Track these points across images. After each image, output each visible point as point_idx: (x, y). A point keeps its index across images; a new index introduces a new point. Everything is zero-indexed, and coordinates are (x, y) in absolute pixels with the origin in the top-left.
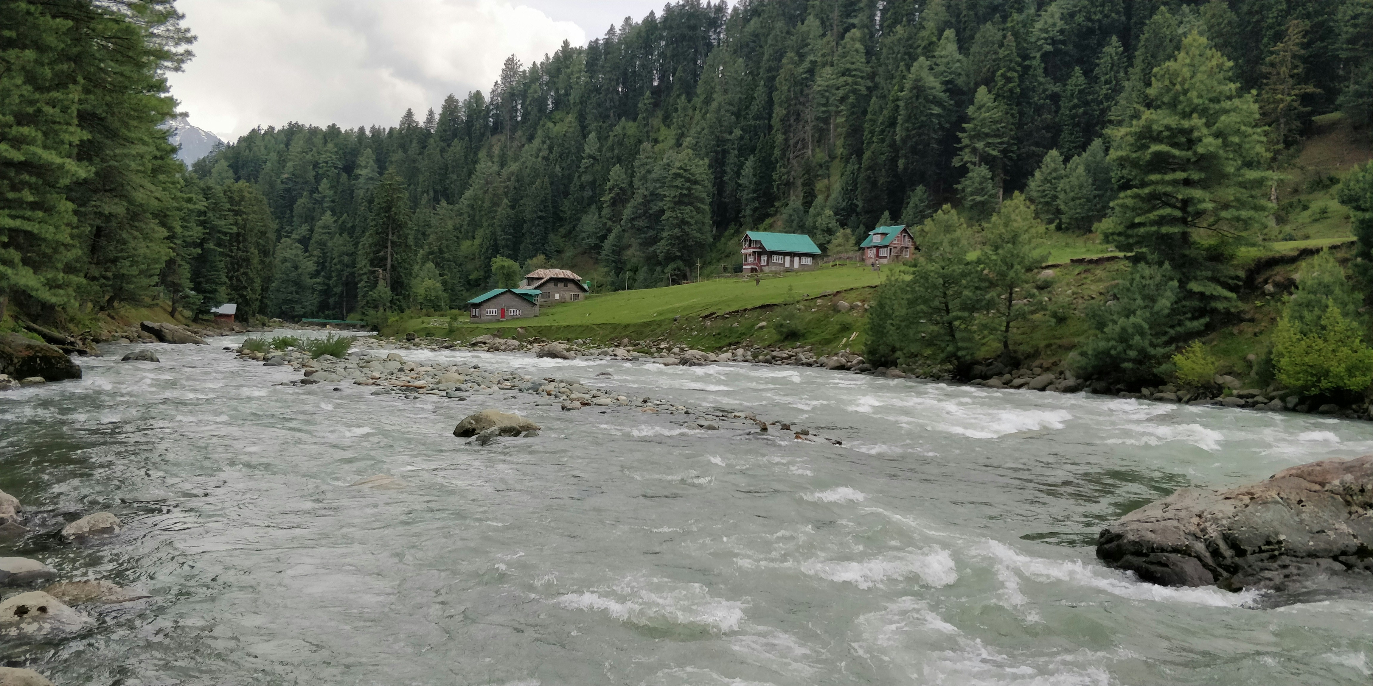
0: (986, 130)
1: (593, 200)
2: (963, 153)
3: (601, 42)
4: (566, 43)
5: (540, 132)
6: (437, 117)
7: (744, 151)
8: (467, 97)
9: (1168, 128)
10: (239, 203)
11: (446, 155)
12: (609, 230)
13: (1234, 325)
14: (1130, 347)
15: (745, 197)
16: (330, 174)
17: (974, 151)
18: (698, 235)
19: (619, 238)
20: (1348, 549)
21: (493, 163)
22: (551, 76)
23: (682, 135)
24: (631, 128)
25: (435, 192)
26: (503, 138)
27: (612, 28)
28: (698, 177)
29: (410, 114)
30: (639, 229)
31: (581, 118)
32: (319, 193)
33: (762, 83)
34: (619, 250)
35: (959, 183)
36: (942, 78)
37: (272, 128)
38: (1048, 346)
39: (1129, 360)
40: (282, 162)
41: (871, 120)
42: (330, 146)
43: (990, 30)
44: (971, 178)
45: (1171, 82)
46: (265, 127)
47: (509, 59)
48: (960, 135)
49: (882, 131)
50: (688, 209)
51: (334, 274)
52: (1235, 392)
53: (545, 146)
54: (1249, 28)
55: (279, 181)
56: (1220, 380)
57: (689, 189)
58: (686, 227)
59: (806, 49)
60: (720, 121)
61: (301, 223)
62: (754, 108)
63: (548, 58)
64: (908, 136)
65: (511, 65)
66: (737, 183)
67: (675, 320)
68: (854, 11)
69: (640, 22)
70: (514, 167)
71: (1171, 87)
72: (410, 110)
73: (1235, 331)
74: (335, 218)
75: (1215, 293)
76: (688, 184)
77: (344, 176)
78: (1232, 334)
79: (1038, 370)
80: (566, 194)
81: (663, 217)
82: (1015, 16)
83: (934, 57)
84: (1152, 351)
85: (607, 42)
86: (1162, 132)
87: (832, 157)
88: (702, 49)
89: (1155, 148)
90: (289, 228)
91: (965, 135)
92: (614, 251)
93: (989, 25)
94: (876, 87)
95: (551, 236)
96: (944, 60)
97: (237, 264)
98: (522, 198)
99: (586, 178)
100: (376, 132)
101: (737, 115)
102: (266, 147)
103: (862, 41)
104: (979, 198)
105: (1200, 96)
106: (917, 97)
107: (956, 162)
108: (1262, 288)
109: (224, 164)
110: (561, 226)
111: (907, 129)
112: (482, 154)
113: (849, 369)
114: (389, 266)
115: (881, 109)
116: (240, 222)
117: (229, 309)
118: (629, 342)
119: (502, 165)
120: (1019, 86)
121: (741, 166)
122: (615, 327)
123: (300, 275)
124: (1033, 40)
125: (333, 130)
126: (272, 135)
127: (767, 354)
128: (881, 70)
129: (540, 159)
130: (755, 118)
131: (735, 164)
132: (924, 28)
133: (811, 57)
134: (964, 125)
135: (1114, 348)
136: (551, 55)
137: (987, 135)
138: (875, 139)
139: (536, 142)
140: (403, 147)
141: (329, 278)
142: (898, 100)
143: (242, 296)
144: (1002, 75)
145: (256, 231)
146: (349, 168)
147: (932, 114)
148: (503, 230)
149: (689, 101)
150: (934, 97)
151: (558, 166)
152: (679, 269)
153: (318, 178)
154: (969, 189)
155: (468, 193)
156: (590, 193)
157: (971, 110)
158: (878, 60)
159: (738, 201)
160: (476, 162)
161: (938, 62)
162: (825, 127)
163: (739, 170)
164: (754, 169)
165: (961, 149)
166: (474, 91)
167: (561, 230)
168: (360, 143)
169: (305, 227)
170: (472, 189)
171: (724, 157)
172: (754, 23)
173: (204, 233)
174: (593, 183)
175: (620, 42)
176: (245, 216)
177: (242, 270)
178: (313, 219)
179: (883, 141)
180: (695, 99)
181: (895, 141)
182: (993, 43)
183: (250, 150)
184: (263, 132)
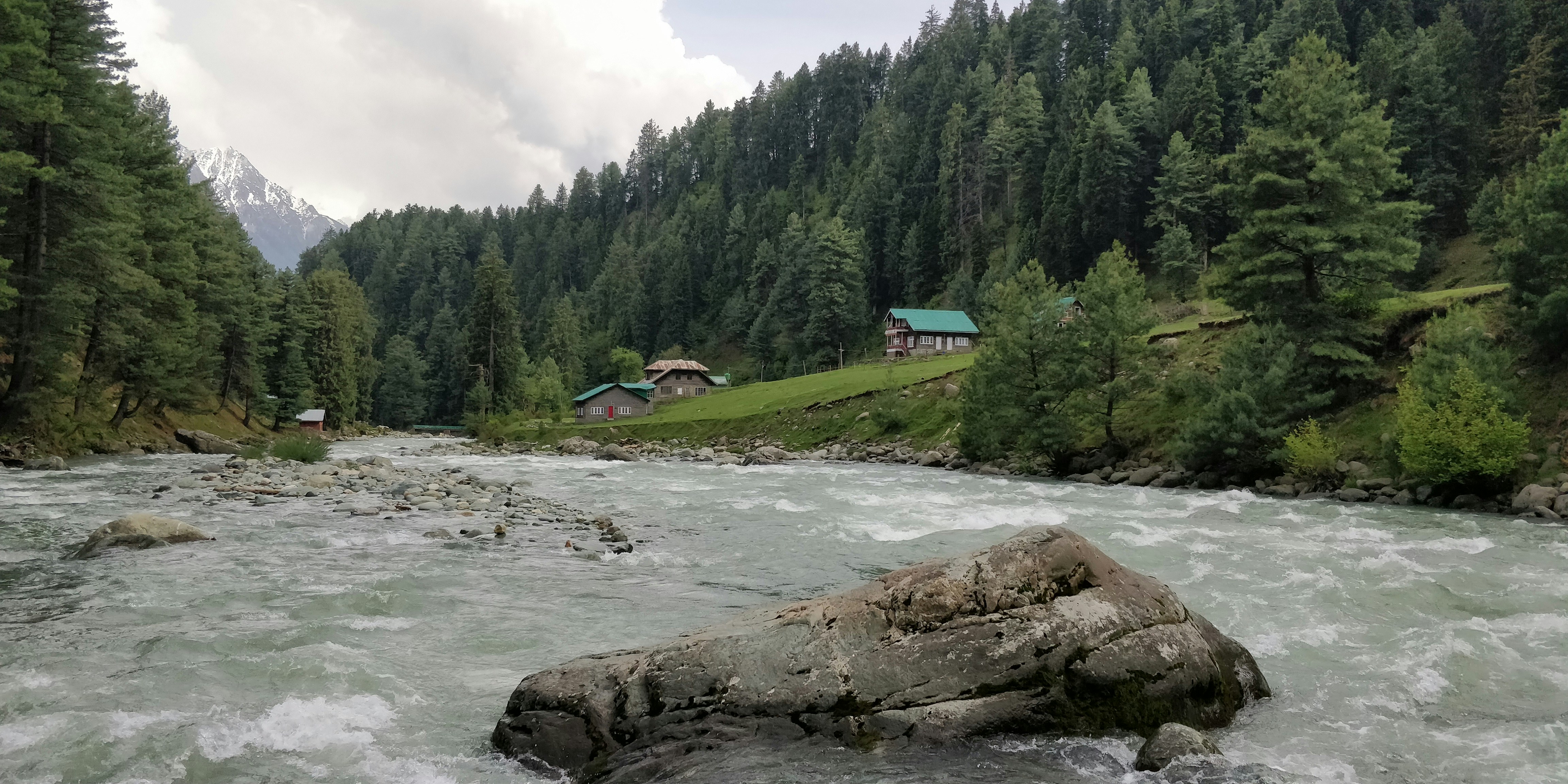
0: (1182, 183)
1: (738, 281)
2: (1156, 211)
3: (749, 101)
4: (710, 104)
5: (680, 207)
6: (568, 193)
7: (907, 218)
8: (601, 170)
9: (1275, 150)
10: (329, 296)
11: (577, 236)
12: (756, 315)
13: (1374, 397)
14: (1233, 428)
15: (908, 271)
16: (450, 260)
17: (1170, 208)
18: (850, 316)
19: (766, 323)
20: (820, 701)
21: (628, 243)
22: (694, 143)
23: (838, 203)
24: (780, 196)
25: (566, 278)
26: (640, 214)
27: (761, 84)
28: (848, 250)
29: (538, 190)
30: (788, 312)
31: (726, 188)
32: (438, 283)
33: (927, 139)
34: (766, 337)
35: (1154, 246)
36: (1131, 125)
37: (388, 212)
38: (1160, 431)
39: (1232, 445)
40: (398, 249)
41: (1049, 177)
42: (451, 229)
43: (1187, 67)
44: (1167, 240)
45: (1282, 95)
46: (381, 211)
47: (647, 125)
48: (1153, 190)
49: (1063, 190)
50: (838, 286)
51: (452, 374)
52: (1360, 482)
53: (686, 221)
54: (1490, 49)
55: (394, 272)
56: (1343, 467)
57: (838, 264)
58: (835, 308)
59: (977, 98)
60: (878, 185)
61: (419, 317)
62: (918, 168)
63: (689, 122)
64: (1091, 193)
65: (649, 131)
66: (899, 255)
67: (779, 413)
68: (1033, 52)
69: (792, 77)
70: (651, 246)
71: (1282, 100)
72: (539, 186)
73: (1373, 404)
74: (455, 311)
75: (1344, 357)
76: (837, 258)
77: (466, 263)
78: (1369, 409)
79: (1146, 461)
80: (709, 274)
81: (810, 297)
82: (1218, 51)
83: (1123, 100)
84: (1262, 433)
85: (755, 100)
86: (1268, 156)
87: (1009, 222)
88: (862, 103)
89: (1261, 177)
90: (404, 323)
91: (1158, 189)
92: (760, 338)
93: (1185, 61)
94: (1056, 138)
95: (691, 323)
96: (1133, 104)
97: (328, 364)
98: (659, 281)
99: (732, 256)
100: (504, 213)
101: (899, 177)
102: (381, 234)
103: (1039, 85)
104: (1176, 264)
105: (1314, 110)
106: (1102, 148)
107: (1149, 222)
108: (1407, 349)
109: (335, 253)
110: (704, 312)
111: (1090, 185)
112: (617, 234)
113: (943, 465)
114: (491, 361)
115: (1062, 163)
116: (330, 316)
117: (317, 415)
118: (728, 440)
119: (638, 245)
120: (1222, 130)
121: (903, 234)
122: (715, 423)
123: (411, 376)
124: (1238, 76)
125: (456, 211)
126: (388, 220)
127: (864, 450)
128: (1061, 118)
129: (679, 236)
130: (919, 180)
131: (896, 234)
132: (1113, 68)
133: (983, 108)
134: (1157, 178)
135: (1214, 429)
136: (694, 119)
137: (1185, 189)
138: (1054, 199)
139: (676, 217)
140: (531, 229)
141: (447, 378)
142: (1081, 152)
143: (333, 400)
144: (1201, 118)
145: (348, 326)
146: (472, 255)
147: (1120, 167)
148: (638, 318)
149: (847, 165)
150: (1122, 147)
151: (699, 244)
152: (828, 355)
153: (437, 267)
154: (1165, 253)
155: (601, 278)
156: (736, 273)
157: (1164, 161)
158: (1058, 106)
159: (900, 275)
160: (610, 242)
161: (1127, 105)
162: (997, 187)
163: (901, 240)
164: (918, 238)
165: (1154, 206)
166: (608, 163)
167: (704, 316)
168: (486, 226)
169: (423, 322)
170: (604, 273)
171: (884, 226)
172: (919, 73)
173: (281, 330)
174: (738, 263)
175: (769, 101)
176: (335, 310)
177: (333, 371)
178: (432, 312)
179: (1064, 200)
180: (855, 161)
181: (1077, 199)
182: (1190, 81)
183: (364, 237)
184: (378, 217)
